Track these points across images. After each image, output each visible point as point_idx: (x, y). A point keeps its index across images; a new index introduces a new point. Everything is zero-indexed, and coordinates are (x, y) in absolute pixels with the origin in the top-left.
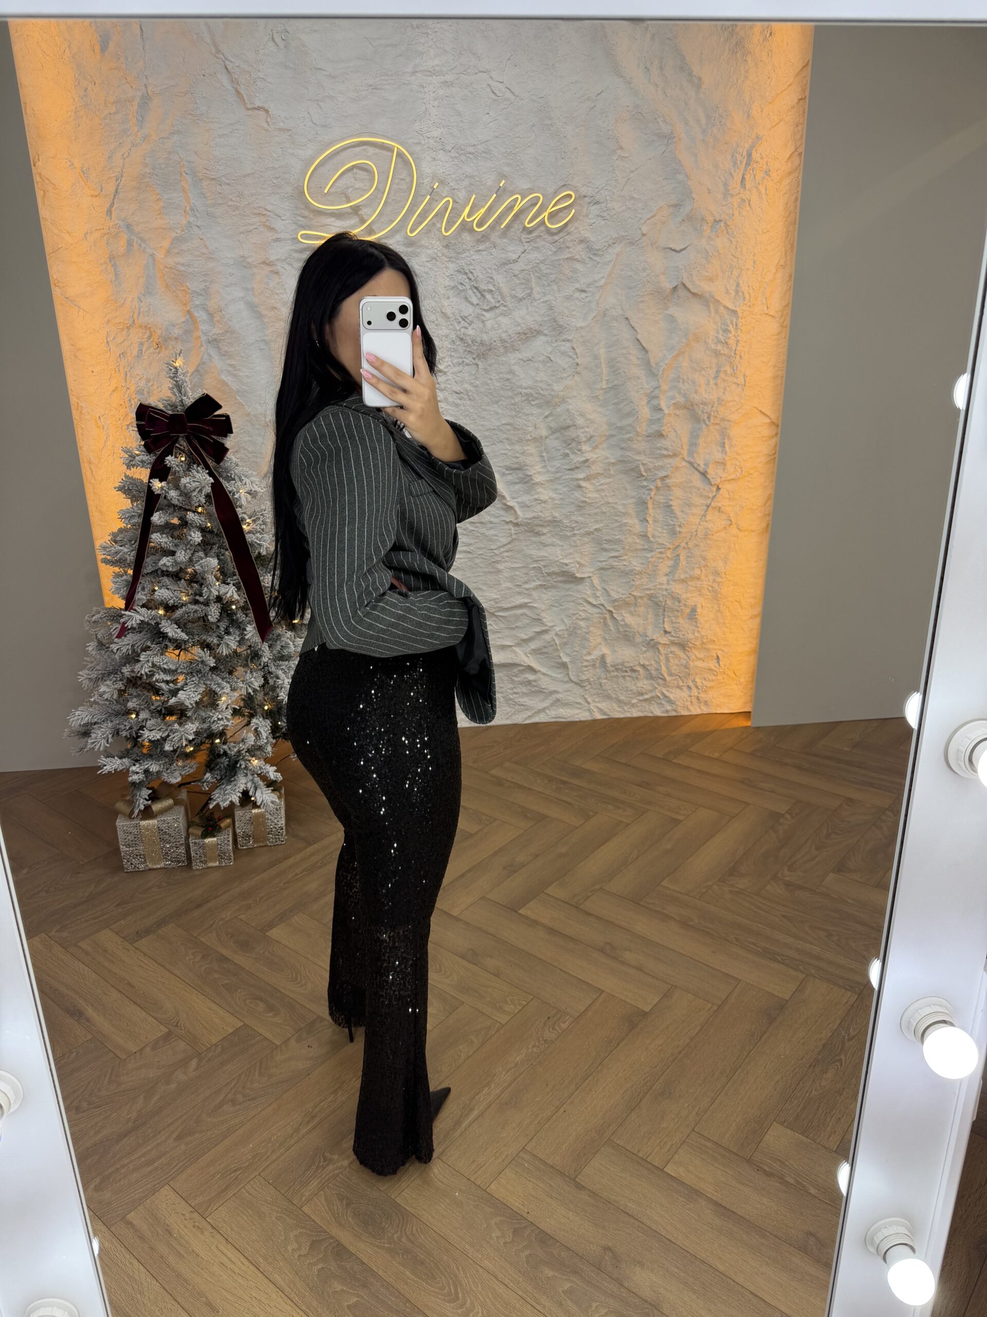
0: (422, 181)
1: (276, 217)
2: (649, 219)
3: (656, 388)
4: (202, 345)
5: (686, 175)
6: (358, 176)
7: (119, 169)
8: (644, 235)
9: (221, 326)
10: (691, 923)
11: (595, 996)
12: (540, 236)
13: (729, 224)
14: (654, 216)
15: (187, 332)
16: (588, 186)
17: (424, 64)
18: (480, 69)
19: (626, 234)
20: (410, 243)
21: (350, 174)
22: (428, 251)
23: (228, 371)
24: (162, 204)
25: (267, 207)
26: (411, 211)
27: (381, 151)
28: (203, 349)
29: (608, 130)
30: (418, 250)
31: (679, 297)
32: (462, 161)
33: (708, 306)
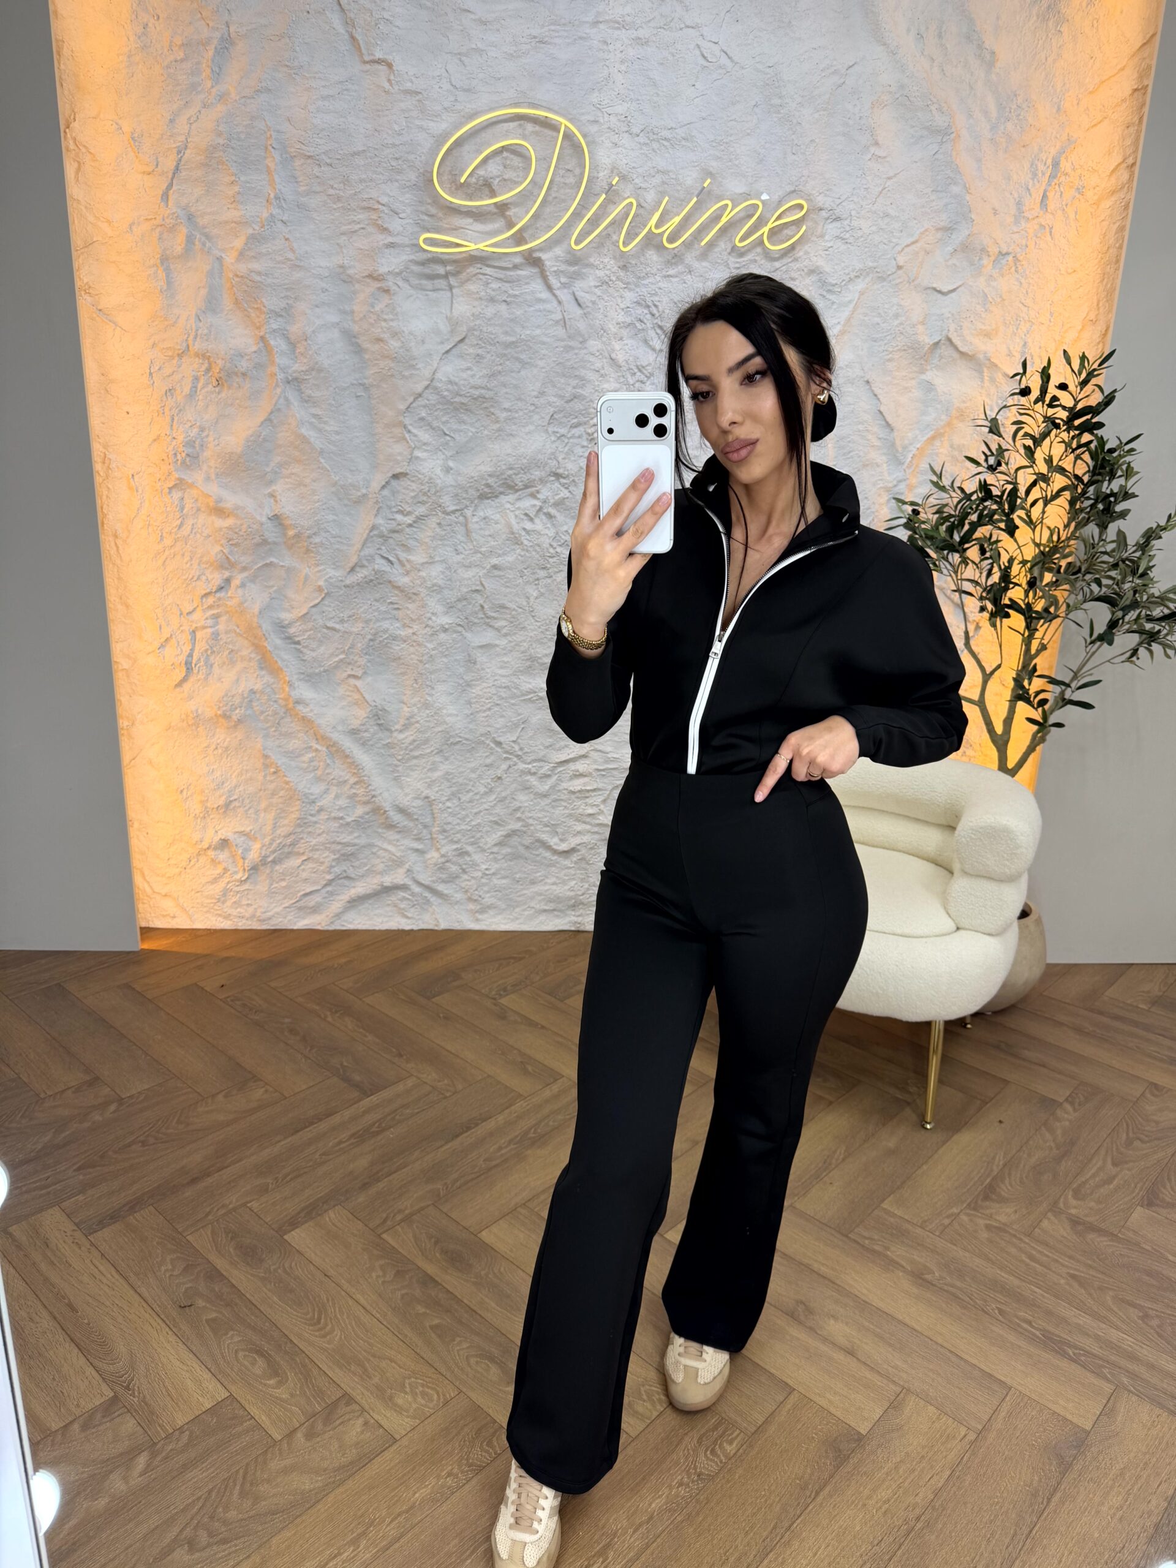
0: (596, 175)
1: (391, 213)
2: (908, 246)
3: (900, 481)
4: (277, 385)
5: (965, 186)
6: (508, 162)
7: (182, 138)
8: (899, 268)
9: (305, 361)
10: (928, 1277)
11: (782, 1399)
12: (755, 261)
13: (1021, 258)
14: (916, 242)
15: (259, 366)
16: (826, 195)
17: (610, 12)
18: (687, 24)
19: (876, 264)
20: (574, 259)
21: (498, 159)
22: (597, 271)
23: (311, 423)
24: (237, 189)
25: (380, 199)
26: (577, 215)
27: (542, 129)
28: (279, 390)
29: (861, 118)
30: (584, 271)
31: (941, 357)
32: (653, 150)
33: (981, 372)
